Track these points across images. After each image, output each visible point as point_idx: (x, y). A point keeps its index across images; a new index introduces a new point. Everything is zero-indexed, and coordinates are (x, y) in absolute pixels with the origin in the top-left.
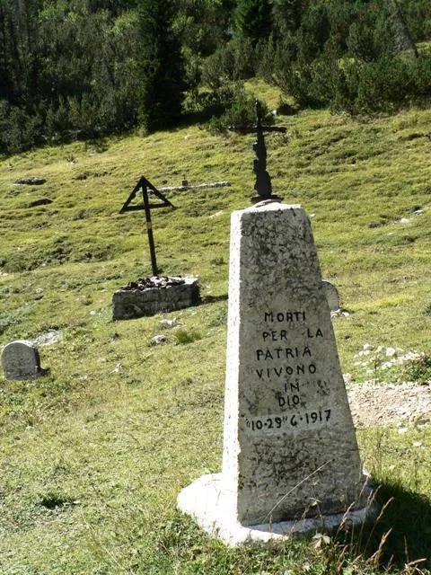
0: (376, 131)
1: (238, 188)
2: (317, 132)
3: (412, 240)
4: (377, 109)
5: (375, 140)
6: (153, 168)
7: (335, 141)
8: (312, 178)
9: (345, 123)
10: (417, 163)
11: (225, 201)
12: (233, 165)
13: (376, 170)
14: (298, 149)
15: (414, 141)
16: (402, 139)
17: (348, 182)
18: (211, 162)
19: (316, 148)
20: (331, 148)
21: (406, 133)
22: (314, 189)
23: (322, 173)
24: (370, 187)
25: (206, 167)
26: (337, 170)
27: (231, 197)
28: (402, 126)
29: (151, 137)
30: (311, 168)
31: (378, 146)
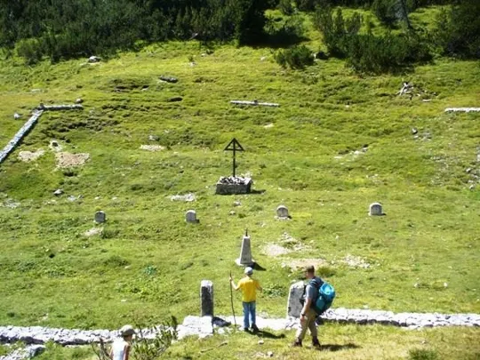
0: (366, 86)
1: (284, 110)
2: (335, 77)
4: (372, 70)
5: (363, 92)
6: (239, 83)
7: (342, 87)
8: (324, 112)
9: (351, 74)
10: (377, 115)
11: (275, 117)
12: (284, 91)
13: (356, 114)
14: (321, 89)
15: (381, 98)
16: (377, 95)
17: (340, 119)
18: (273, 86)
19: (330, 90)
20: (339, 92)
21: (381, 91)
22: (322, 120)
23: (330, 109)
24: (350, 125)
25: (269, 89)
26: (338, 108)
27: (279, 115)
28: (380, 86)
30: (325, 104)
31: (364, 96)
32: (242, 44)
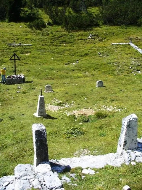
0: (72, 36)
1: (34, 47)
2: (57, 33)
3: (73, 70)
4: (73, 29)
6: (11, 36)
7: (61, 37)
8: (54, 47)
9: (64, 31)
10: (80, 47)
11: (30, 50)
12: (33, 39)
13: (70, 47)
14: (51, 37)
15: (81, 41)
16: (78, 39)
17: (62, 50)
18: (28, 37)
19: (56, 38)
20: (60, 39)
21: (80, 38)
22: (54, 51)
23: (56, 46)
24: (68, 52)
25: (26, 39)
26: (60, 46)
27: (32, 50)
28: (79, 35)
29: (10, 23)
30: (54, 44)
31: (72, 40)
32: (10, 21)
